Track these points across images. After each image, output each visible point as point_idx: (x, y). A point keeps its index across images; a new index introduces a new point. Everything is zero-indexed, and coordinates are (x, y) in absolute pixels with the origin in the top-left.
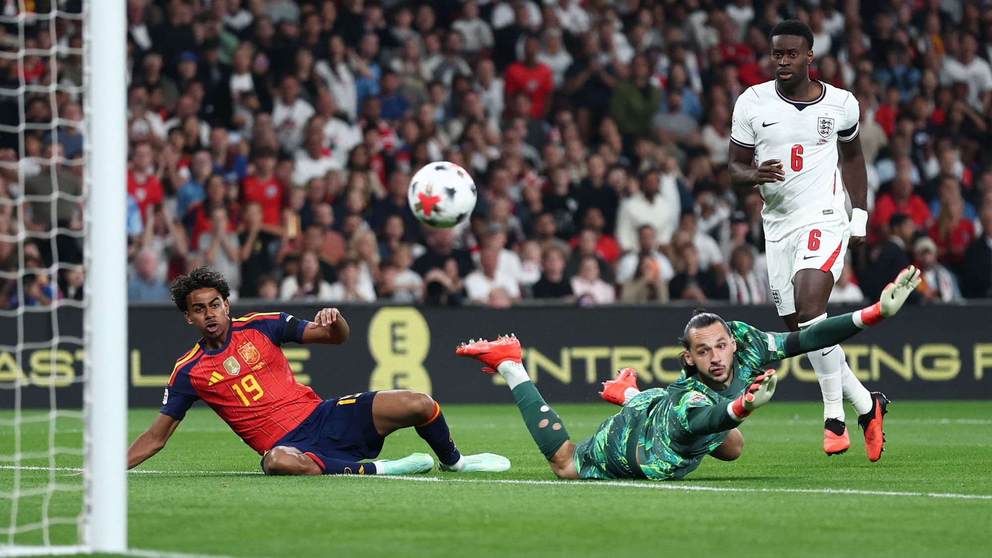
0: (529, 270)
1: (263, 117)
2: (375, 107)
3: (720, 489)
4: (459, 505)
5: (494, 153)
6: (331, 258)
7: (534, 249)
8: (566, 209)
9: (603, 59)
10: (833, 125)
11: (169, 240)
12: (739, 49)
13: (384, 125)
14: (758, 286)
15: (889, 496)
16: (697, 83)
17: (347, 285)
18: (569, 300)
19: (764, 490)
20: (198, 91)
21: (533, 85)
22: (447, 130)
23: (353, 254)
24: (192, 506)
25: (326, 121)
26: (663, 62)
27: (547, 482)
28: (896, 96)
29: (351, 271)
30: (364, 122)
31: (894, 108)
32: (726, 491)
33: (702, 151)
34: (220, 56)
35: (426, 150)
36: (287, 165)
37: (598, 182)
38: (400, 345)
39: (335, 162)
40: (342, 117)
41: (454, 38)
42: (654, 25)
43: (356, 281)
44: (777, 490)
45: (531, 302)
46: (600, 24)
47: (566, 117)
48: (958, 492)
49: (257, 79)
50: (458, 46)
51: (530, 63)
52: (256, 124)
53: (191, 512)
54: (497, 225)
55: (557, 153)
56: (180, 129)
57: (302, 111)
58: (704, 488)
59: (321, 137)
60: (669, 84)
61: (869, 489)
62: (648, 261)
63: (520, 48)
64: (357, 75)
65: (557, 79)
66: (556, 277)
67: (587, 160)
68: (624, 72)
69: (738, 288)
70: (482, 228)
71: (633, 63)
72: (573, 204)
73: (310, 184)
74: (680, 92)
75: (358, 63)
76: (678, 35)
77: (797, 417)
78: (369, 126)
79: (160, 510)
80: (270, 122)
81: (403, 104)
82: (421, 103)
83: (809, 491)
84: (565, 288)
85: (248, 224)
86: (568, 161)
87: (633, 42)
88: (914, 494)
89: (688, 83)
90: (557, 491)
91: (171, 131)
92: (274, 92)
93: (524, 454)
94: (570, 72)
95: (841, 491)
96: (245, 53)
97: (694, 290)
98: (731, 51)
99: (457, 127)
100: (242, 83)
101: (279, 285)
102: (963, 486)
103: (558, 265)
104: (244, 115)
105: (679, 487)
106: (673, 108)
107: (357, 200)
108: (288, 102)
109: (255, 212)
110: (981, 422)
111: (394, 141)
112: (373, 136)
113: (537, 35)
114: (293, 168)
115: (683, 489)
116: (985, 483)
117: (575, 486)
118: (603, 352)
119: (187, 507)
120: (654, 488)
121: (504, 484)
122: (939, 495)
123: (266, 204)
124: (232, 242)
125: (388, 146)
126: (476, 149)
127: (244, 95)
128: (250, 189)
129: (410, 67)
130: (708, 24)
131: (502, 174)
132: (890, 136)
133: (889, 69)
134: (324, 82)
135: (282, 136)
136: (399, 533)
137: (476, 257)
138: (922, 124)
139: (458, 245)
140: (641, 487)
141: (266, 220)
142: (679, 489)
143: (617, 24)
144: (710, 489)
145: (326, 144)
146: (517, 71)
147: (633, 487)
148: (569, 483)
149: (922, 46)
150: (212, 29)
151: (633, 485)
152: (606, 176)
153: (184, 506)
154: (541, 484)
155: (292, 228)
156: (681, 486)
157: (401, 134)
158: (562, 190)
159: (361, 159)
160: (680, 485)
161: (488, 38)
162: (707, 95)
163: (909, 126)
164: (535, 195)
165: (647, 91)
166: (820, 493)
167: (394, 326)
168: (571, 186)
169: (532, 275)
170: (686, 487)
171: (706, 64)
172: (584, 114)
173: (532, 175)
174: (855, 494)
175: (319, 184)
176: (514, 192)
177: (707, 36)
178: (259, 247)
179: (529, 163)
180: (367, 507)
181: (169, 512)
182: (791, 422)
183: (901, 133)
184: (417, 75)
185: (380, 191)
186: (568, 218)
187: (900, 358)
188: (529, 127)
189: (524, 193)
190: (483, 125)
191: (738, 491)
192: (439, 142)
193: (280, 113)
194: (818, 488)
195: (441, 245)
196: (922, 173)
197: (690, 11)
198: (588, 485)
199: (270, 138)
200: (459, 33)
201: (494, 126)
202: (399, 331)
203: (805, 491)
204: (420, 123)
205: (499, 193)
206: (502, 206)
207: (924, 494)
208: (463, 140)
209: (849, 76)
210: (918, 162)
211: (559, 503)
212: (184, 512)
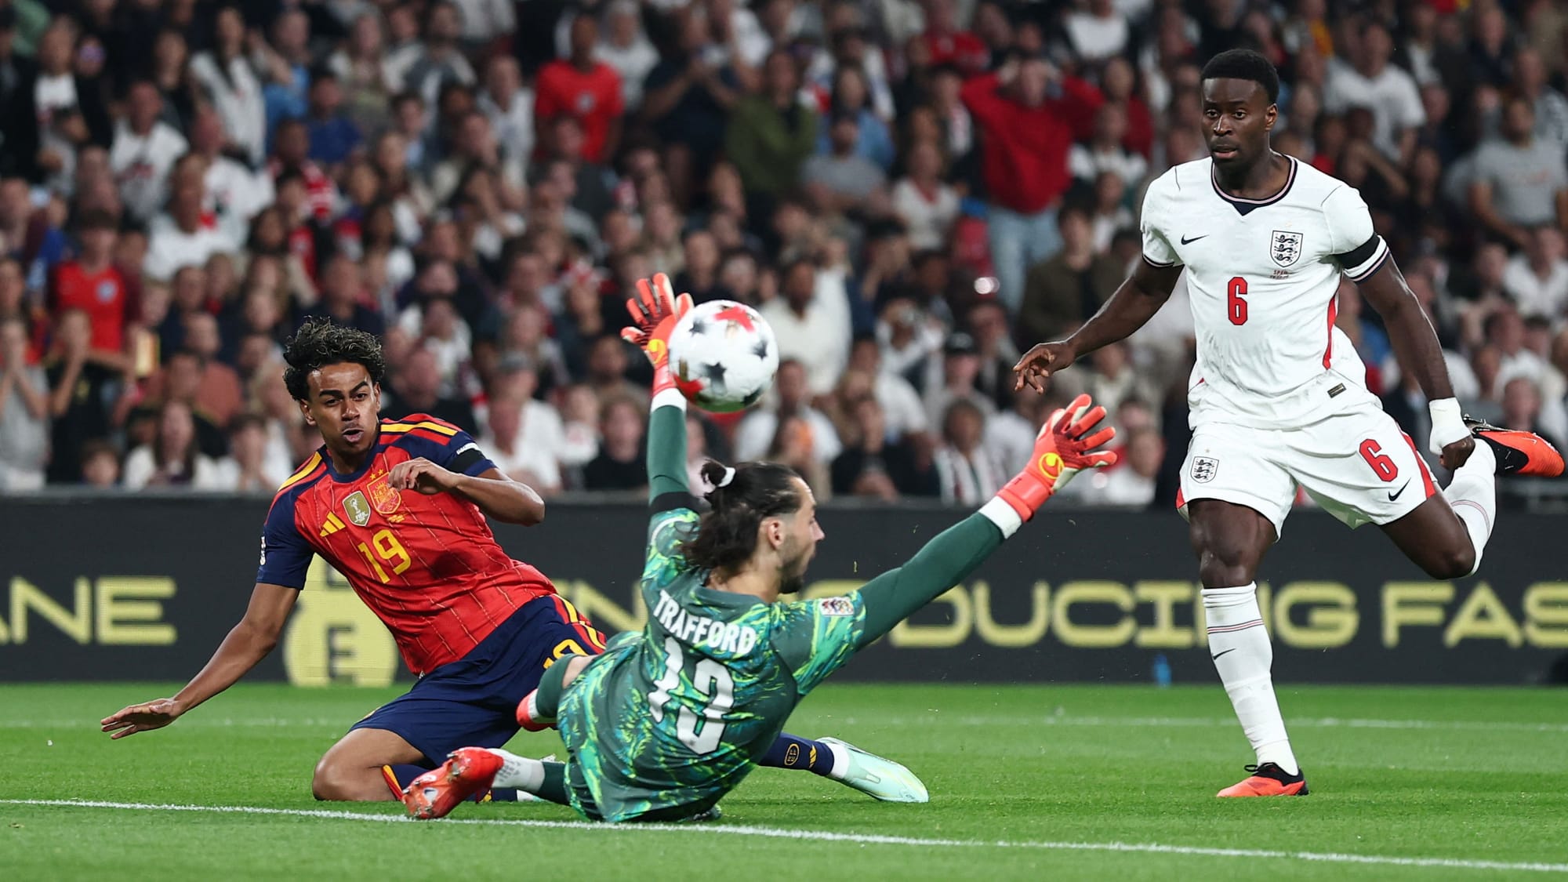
0: (577, 439)
1: (95, 155)
2: (299, 138)
3: (921, 842)
4: (445, 865)
5: (514, 224)
6: (216, 412)
7: (586, 401)
9: (714, 57)
10: (1299, 244)
12: (960, 41)
13: (313, 171)
14: (993, 472)
15: (1228, 857)
16: (884, 104)
17: (244, 463)
19: (1001, 843)
21: (585, 102)
22: (429, 182)
23: (255, 406)
25: (208, 163)
26: (823, 63)
29: (252, 437)
30: (277, 166)
32: (931, 846)
33: (893, 226)
34: (16, 41)
35: (391, 218)
36: (135, 240)
37: (704, 281)
39: (224, 238)
40: (238, 156)
41: (444, 15)
43: (262, 455)
44: (1024, 845)
47: (647, 160)
48: (1351, 852)
49: (83, 85)
50: (451, 28)
51: (580, 60)
52: (81, 165)
54: (519, 356)
55: (630, 227)
58: (892, 840)
59: (199, 194)
60: (835, 105)
61: (1189, 844)
62: (793, 425)
63: (563, 36)
64: (265, 80)
65: (630, 92)
66: (625, 452)
67: (684, 236)
68: (751, 81)
69: (956, 477)
71: (767, 66)
73: (180, 276)
74: (854, 118)
75: (264, 57)
76: (850, 15)
77: (1061, 711)
78: (287, 174)
80: (106, 164)
81: (350, 135)
82: (381, 132)
83: (1081, 846)
85: (66, 349)
86: (649, 241)
87: (769, 25)
88: (1273, 854)
89: (868, 102)
92: (116, 109)
94: (654, 80)
95: (1140, 847)
96: (62, 39)
97: (877, 480)
98: (946, 45)
99: (447, 177)
100: (56, 91)
101: (121, 461)
102: (1362, 841)
103: (629, 429)
104: (59, 152)
105: (846, 837)
106: (841, 148)
107: (264, 308)
108: (140, 128)
110: (1394, 724)
111: (332, 200)
112: (295, 191)
114: (146, 247)
115: (854, 841)
116: (1401, 835)
117: (657, 833)
120: (801, 838)
121: (527, 827)
122: (1317, 857)
123: (97, 313)
124: (36, 383)
125: (320, 210)
126: (482, 217)
127: (60, 114)
128: (68, 288)
129: (364, 71)
131: (529, 263)
134: (207, 93)
135: (127, 189)
137: (481, 413)
139: (446, 391)
140: (777, 837)
141: (97, 340)
142: (846, 840)
144: (903, 840)
145: (207, 205)
146: (557, 77)
148: (646, 828)
149: (1292, 40)
151: (762, 832)
152: (720, 269)
154: (595, 829)
155: (144, 357)
156: (850, 835)
157: (344, 189)
159: (273, 233)
160: (848, 833)
161: (506, 16)
162: (902, 122)
164: (587, 302)
165: (792, 116)
166: (1103, 851)
169: (583, 448)
170: (859, 838)
171: (900, 67)
172: (679, 156)
173: (582, 265)
175: (196, 277)
176: (550, 297)
177: (904, 18)
178: (83, 390)
179: (579, 244)
180: (278, 868)
182: (1050, 721)
184: (376, 84)
185: (305, 290)
188: (579, 178)
189: (567, 298)
190: (495, 174)
191: (953, 846)
192: (415, 202)
193: (126, 148)
194: (1098, 841)
195: (417, 391)
198: (680, 832)
199: (105, 194)
200: (452, 5)
201: (514, 175)
203: (1074, 846)
204: (380, 170)
205: (524, 297)
206: (528, 322)
207: (1290, 853)
208: (459, 201)
209: (1159, 91)
211: (628, 864)
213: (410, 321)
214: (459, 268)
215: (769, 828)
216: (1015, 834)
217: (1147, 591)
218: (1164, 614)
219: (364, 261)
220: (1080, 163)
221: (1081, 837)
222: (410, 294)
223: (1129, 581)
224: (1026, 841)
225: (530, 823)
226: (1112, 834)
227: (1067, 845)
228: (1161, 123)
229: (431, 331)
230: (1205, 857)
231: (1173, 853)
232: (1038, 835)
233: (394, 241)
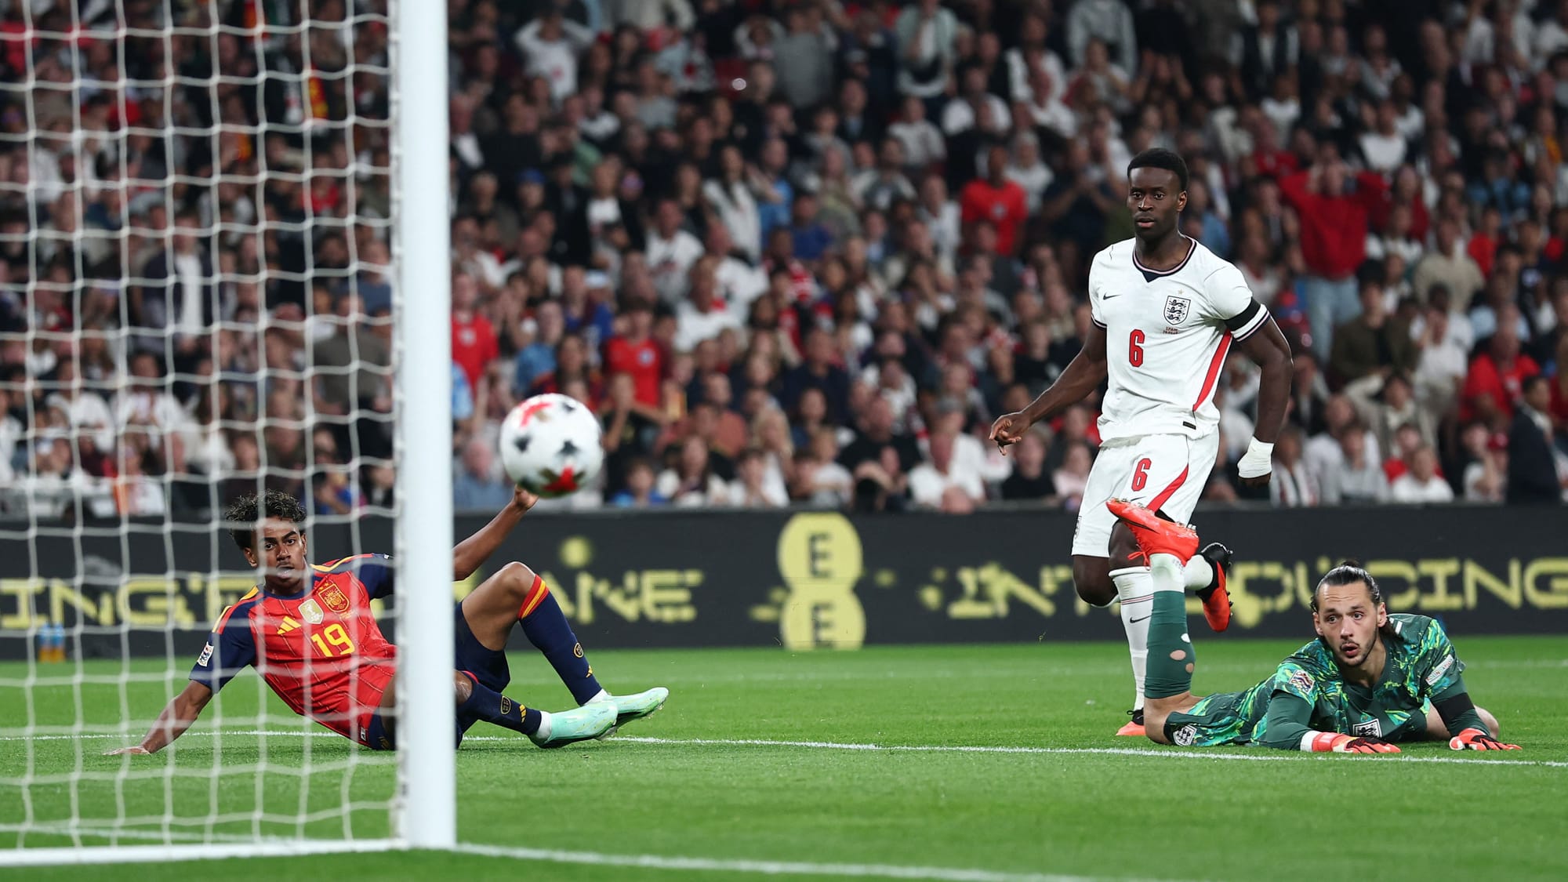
0: (996, 463)
1: (634, 258)
2: (785, 241)
4: (903, 780)
5: (947, 303)
6: (727, 446)
8: (1045, 378)
9: (1095, 174)
10: (1187, 308)
12: (1280, 160)
13: (797, 266)
14: (1309, 481)
16: (1223, 206)
17: (750, 485)
18: (1050, 503)
19: (1320, 758)
20: (547, 223)
21: (999, 211)
22: (883, 273)
23: (756, 442)
25: (718, 262)
27: (1023, 750)
28: (1494, 221)
29: (754, 466)
30: (770, 263)
31: (1492, 238)
34: (575, 174)
35: (855, 303)
36: (667, 322)
38: (821, 565)
39: (731, 318)
40: (740, 256)
41: (892, 148)
42: (1164, 127)
43: (761, 479)
45: (999, 505)
46: (1090, 128)
47: (1045, 253)
49: (624, 206)
50: (897, 158)
51: (995, 180)
52: (625, 265)
53: (541, 793)
54: (952, 401)
55: (1032, 303)
56: (522, 274)
57: (685, 248)
58: (1238, 757)
59: (713, 283)
63: (982, 162)
64: (760, 199)
65: (1032, 202)
66: (1033, 471)
67: (1074, 309)
68: (1121, 190)
69: (1281, 485)
70: (932, 405)
72: (1054, 372)
73: (699, 348)
74: (1199, 218)
75: (759, 182)
76: (1196, 140)
78: (777, 269)
79: (501, 791)
80: (643, 263)
81: (823, 238)
82: (848, 237)
84: (1045, 486)
85: (614, 402)
86: (1049, 313)
87: (1133, 146)
88: (1526, 763)
89: (1211, 205)
90: (1036, 761)
91: (511, 278)
92: (647, 220)
93: (992, 711)
94: (1049, 193)
96: (608, 171)
97: (1221, 488)
98: (1270, 161)
99: (896, 269)
100: (604, 211)
103: (1035, 454)
104: (607, 254)
107: (761, 369)
108: (666, 235)
109: (624, 388)
111: (811, 288)
112: (783, 281)
113: (1004, 141)
114: (675, 328)
117: (1061, 754)
119: (535, 786)
120: (1170, 757)
121: (964, 752)
122: (1560, 764)
123: (639, 374)
125: (802, 296)
126: (923, 298)
127: (608, 227)
128: (618, 355)
129: (832, 185)
130: (1237, 125)
131: (958, 332)
132: (1488, 275)
133: (1486, 184)
134: (715, 210)
135: (659, 281)
136: (823, 819)
137: (924, 444)
138: (1531, 259)
139: (898, 428)
140: (1152, 756)
141: (640, 396)
142: (1203, 758)
143: (1113, 127)
144: (1246, 757)
145: (718, 293)
146: (976, 191)
149: (1530, 153)
150: (563, 140)
151: (1140, 753)
153: (531, 785)
154: (1015, 752)
155: (674, 409)
156: (1206, 754)
157: (820, 279)
158: (1040, 352)
159: (766, 313)
161: (937, 146)
163: (1513, 262)
164: (1004, 360)
167: (813, 539)
168: (1052, 346)
169: (1000, 468)
171: (1234, 179)
172: (1068, 249)
173: (1000, 333)
174: (1445, 763)
175: (711, 347)
176: (975, 357)
177: (1236, 142)
178: (629, 434)
179: (996, 316)
180: (780, 785)
181: (512, 793)
183: (1502, 270)
184: (843, 198)
185: (792, 355)
187: (1504, 577)
188: (995, 268)
189: (989, 358)
190: (932, 266)
191: (1284, 760)
192: (872, 287)
193: (657, 250)
195: (876, 428)
196: (1532, 325)
197: (1213, 106)
199: (647, 287)
200: (898, 141)
201: (946, 267)
202: (821, 546)
204: (845, 262)
205: (955, 358)
206: (959, 376)
207: (1539, 762)
208: (906, 287)
209: (1431, 194)
210: (1527, 310)
211: (1040, 778)
212: (532, 793)
213: (870, 376)
214: (906, 336)
215: (1145, 750)
217: (1427, 567)
218: (1440, 585)
219: (835, 334)
220: (1374, 248)
222: (871, 356)
223: (1413, 561)
225: (966, 749)
228: (1433, 215)
229: (887, 383)
233: (856, 317)
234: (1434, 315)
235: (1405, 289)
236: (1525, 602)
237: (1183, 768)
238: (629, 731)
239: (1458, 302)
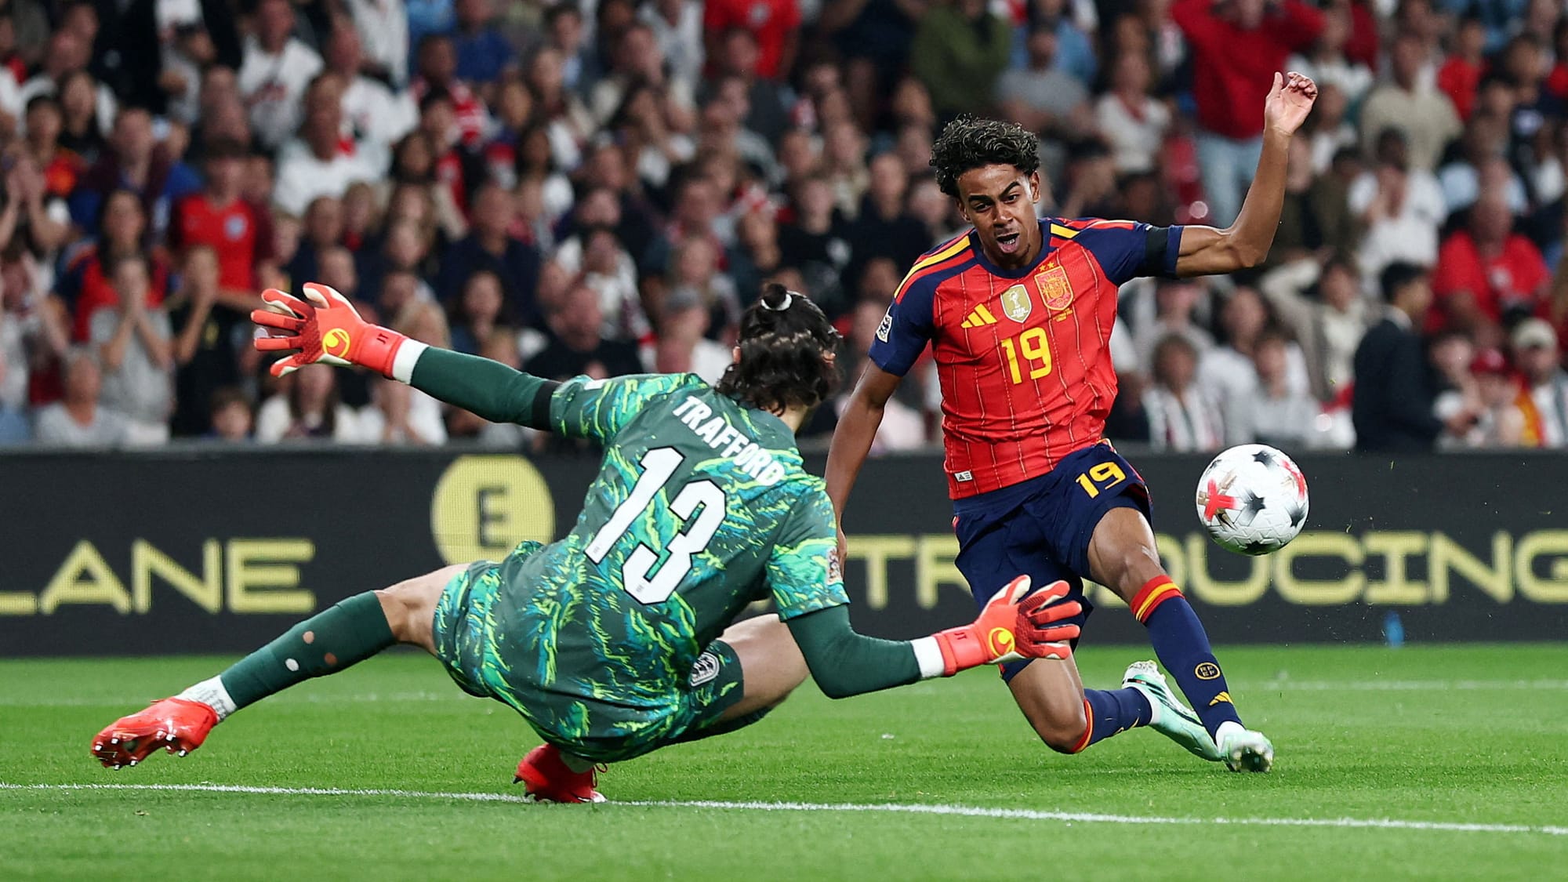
1: (221, 77)
2: (445, 55)
3: (1132, 819)
4: (612, 850)
5: (683, 148)
8: (828, 261)
11: (32, 321)
13: (462, 91)
14: (1208, 414)
15: (1466, 832)
16: (1086, 12)
17: (388, 412)
19: (1219, 820)
20: (86, 22)
21: (759, 13)
22: (588, 102)
24: (74, 856)
25: (345, 84)
27: (789, 806)
28: (1481, 39)
30: (422, 85)
31: (1473, 64)
33: (1095, 146)
35: (547, 142)
37: (891, 209)
38: (493, 531)
40: (379, 75)
44: (1245, 822)
47: (827, 76)
52: (207, 89)
53: (75, 866)
54: (688, 292)
55: (809, 149)
56: (57, 99)
58: (1101, 818)
59: (337, 117)
61: (1425, 818)
67: (869, 159)
69: (1167, 421)
70: (662, 297)
72: (840, 251)
73: (314, 207)
74: (1052, 27)
77: (1284, 675)
78: (432, 94)
80: (234, 84)
81: (500, 51)
82: (534, 50)
83: (1306, 822)
86: (830, 165)
88: (1515, 828)
89: (1069, 11)
90: (808, 822)
91: (33, 104)
92: (245, 25)
93: (745, 748)
95: (1371, 822)
99: (608, 97)
100: (179, 8)
101: (254, 411)
104: (181, 72)
105: (1051, 815)
106: (1039, 61)
107: (409, 242)
108: (271, 45)
109: (204, 265)
111: (482, 122)
112: (441, 112)
117: (844, 812)
118: (899, 546)
119: (65, 858)
120: (1001, 817)
123: (226, 251)
124: (159, 328)
125: (469, 134)
126: (646, 140)
127: (183, 31)
128: (192, 223)
131: (698, 191)
132: (1466, 115)
134: (344, 7)
135: (257, 113)
138: (1528, 94)
139: (609, 331)
140: (977, 815)
141: (225, 280)
142: (1051, 818)
144: (1113, 818)
145: (345, 129)
147: (959, 814)
148: (832, 808)
151: (959, 811)
152: (907, 194)
153: (60, 855)
154: (776, 810)
157: (495, 110)
158: (819, 222)
159: (419, 160)
160: (1052, 811)
162: (1105, 35)
163: (1503, 99)
164: (763, 233)
165: (984, 26)
166: (1330, 828)
167: (482, 494)
168: (836, 214)
170: (1064, 816)
172: (862, 72)
173: (756, 193)
174: (1400, 829)
175: (333, 209)
176: (722, 227)
178: (212, 334)
179: (753, 170)
180: (429, 856)
181: (30, 868)
182: (1273, 686)
183: (1487, 112)
185: (455, 224)
186: (831, 278)
187: (1486, 557)
188: (753, 96)
189: (741, 228)
190: (661, 93)
192: (572, 124)
193: (256, 67)
194: (1325, 817)
195: (577, 331)
196: (1530, 190)
198: (870, 812)
199: (233, 120)
201: (682, 94)
202: (493, 505)
203: (1299, 822)
204: (535, 89)
205: (694, 228)
206: (698, 255)
207: (1534, 828)
208: (621, 122)
210: (1522, 167)
211: (812, 847)
212: (60, 867)
213: (569, 255)
214: (623, 198)
215: (967, 807)
216: (1234, 810)
217: (1377, 542)
218: (1396, 568)
219: (517, 189)
221: (1307, 812)
222: (568, 226)
223: (1358, 534)
224: (1246, 817)
225: (706, 804)
226: (1341, 810)
227: (1292, 821)
228: (1386, 30)
229: (593, 265)
230: (1442, 833)
231: (1408, 828)
232: (1260, 811)
233: (550, 167)
234: (1390, 175)
235: (1346, 135)
236: (1518, 595)
237: (1020, 833)
238: (206, 777)
239: (1421, 157)
